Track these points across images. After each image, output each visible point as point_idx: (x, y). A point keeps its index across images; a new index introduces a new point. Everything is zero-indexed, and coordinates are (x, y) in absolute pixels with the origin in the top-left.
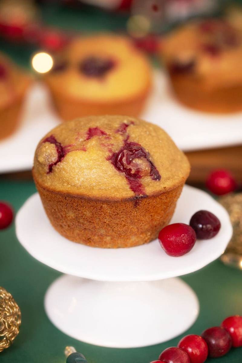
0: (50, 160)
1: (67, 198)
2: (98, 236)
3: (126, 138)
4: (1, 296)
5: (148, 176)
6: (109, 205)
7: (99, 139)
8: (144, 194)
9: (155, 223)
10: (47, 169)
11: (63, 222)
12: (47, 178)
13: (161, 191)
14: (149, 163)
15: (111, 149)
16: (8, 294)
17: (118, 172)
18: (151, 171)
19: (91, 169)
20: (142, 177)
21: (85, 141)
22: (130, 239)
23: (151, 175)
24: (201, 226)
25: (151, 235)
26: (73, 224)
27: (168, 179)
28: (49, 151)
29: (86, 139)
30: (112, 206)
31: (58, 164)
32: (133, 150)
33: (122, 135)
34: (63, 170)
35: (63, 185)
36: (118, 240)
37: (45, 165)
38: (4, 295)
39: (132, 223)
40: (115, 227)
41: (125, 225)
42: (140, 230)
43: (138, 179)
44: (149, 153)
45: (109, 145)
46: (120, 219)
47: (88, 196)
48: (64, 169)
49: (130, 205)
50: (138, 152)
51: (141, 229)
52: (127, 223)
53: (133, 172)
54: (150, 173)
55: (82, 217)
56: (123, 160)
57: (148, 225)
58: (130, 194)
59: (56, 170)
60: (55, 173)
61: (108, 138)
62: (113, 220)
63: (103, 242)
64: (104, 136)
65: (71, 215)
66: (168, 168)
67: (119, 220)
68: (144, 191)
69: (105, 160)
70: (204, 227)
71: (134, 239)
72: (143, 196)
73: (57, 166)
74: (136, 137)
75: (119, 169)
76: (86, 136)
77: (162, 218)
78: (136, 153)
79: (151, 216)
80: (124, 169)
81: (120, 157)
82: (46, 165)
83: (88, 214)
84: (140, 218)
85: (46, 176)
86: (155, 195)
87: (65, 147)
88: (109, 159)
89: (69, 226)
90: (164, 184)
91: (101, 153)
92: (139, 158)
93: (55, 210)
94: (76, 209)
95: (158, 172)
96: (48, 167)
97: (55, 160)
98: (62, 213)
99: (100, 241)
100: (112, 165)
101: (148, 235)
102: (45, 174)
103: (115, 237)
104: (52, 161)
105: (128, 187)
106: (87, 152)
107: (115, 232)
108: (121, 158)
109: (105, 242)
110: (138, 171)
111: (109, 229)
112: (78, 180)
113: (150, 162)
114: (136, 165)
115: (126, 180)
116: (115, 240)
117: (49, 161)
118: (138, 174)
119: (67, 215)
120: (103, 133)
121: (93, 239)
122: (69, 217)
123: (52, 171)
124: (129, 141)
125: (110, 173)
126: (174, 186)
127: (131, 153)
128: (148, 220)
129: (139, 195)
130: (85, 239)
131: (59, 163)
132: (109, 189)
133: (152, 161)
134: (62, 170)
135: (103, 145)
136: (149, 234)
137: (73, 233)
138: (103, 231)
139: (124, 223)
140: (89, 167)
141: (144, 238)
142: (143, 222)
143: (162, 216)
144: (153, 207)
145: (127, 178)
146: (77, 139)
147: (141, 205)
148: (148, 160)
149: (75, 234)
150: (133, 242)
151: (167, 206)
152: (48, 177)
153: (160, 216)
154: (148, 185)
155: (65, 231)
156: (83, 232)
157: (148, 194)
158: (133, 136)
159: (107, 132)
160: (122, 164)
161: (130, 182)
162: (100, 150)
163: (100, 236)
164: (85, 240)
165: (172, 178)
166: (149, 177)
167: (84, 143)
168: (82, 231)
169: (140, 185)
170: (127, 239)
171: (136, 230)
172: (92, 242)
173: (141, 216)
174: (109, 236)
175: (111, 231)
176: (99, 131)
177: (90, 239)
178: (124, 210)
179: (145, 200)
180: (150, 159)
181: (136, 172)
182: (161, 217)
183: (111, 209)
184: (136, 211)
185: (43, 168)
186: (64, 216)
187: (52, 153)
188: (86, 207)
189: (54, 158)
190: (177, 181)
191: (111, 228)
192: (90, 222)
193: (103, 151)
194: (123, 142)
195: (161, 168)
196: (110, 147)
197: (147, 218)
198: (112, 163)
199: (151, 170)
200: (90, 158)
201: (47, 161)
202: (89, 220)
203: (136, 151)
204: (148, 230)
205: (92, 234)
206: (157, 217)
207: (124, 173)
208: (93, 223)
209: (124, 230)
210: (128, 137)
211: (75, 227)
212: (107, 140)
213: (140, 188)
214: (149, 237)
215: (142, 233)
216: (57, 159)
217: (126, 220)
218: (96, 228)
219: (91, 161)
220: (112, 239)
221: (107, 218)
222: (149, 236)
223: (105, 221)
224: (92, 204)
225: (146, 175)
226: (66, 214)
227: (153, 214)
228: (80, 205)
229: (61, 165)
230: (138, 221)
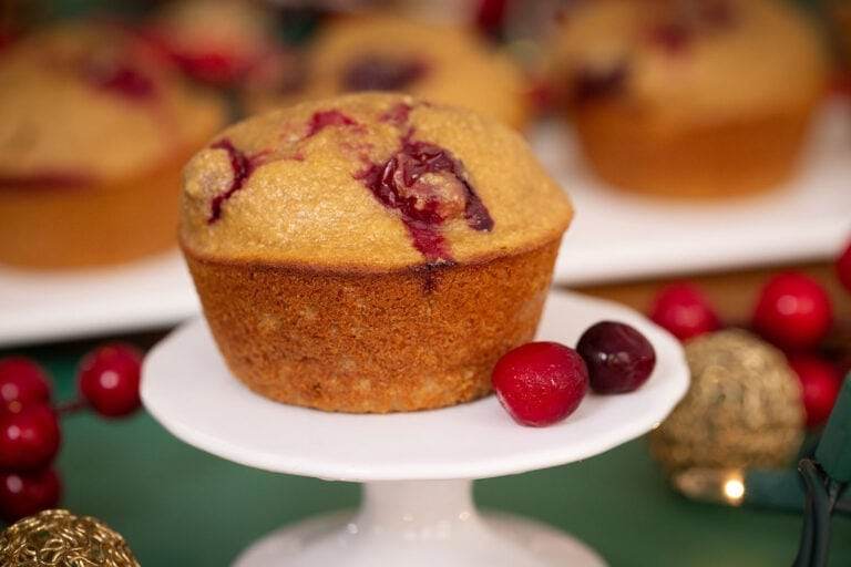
0: (214, 187)
1: (255, 275)
2: (339, 376)
3: (405, 133)
4: (96, 537)
5: (459, 218)
6: (359, 285)
7: (338, 133)
8: (447, 258)
9: (485, 345)
10: (207, 212)
11: (250, 350)
12: (208, 235)
13: (492, 254)
14: (460, 186)
15: (366, 155)
16: (113, 535)
17: (382, 208)
18: (466, 207)
19: (315, 202)
20: (442, 220)
21: (302, 140)
22: (420, 386)
23: (467, 218)
24: (604, 357)
25: (474, 378)
26: (275, 347)
27: (514, 228)
28: (212, 165)
29: (305, 135)
30: (368, 289)
31: (234, 195)
32: (421, 156)
33: (396, 126)
34: (246, 208)
35: (245, 246)
36: (388, 388)
37: (202, 202)
38: (103, 536)
39: (423, 339)
40: (378, 351)
41: (403, 345)
42: (444, 359)
43: (436, 226)
44: (461, 162)
45: (361, 147)
46: (390, 325)
47: (306, 263)
48: (248, 206)
49: (414, 286)
50: (434, 159)
51: (448, 357)
52: (410, 338)
53: (420, 205)
54: (466, 211)
55: (294, 324)
56: (395, 176)
57: (465, 349)
58: (414, 257)
59: (230, 209)
60: (226, 218)
61: (361, 130)
62: (371, 329)
63: (353, 393)
64: (351, 127)
65: (269, 323)
66: (513, 204)
67: (386, 329)
68: (448, 252)
69: (350, 179)
70: (611, 357)
71: (430, 387)
72: (444, 261)
73: (232, 200)
74: (432, 130)
75: (385, 201)
76: (308, 128)
77: (501, 332)
78: (429, 162)
79: (472, 321)
80: (397, 199)
81: (387, 170)
82: (206, 202)
83: (310, 315)
84: (441, 325)
85: (207, 231)
86: (477, 261)
87: (254, 157)
88: (359, 177)
89: (265, 357)
90: (502, 239)
91: (341, 163)
92: (434, 172)
93: (230, 315)
94: (278, 304)
95: (486, 212)
96: (210, 206)
97: (227, 186)
98: (246, 322)
99: (344, 392)
100: (367, 191)
101: (466, 377)
102: (204, 227)
103: (381, 377)
104: (218, 190)
105: (408, 244)
106: (306, 163)
107: (380, 365)
108: (391, 174)
109: (358, 393)
110: (433, 205)
111: (365, 354)
112: (284, 229)
113: (465, 183)
114: (428, 188)
115: (403, 228)
116: (382, 387)
117: (211, 191)
118: (433, 212)
119: (260, 325)
120: (348, 122)
121: (328, 387)
122: (263, 328)
123: (221, 215)
124: (413, 140)
125: (362, 209)
126: (527, 244)
127: (415, 162)
128: (462, 332)
129: (435, 259)
130: (305, 388)
131: (236, 193)
132: (359, 248)
133: (471, 183)
134: (243, 210)
135: (348, 146)
136: (470, 374)
137: (277, 376)
138: (349, 365)
139: (401, 338)
140: (310, 197)
141: (458, 386)
142: (451, 337)
143: (500, 326)
144: (473, 296)
145: (405, 222)
146: (282, 136)
147: (441, 287)
148: (458, 178)
149: (282, 378)
150: (428, 394)
151: (514, 300)
152: (212, 233)
153: (496, 326)
154: (460, 240)
155: (257, 374)
156: (299, 368)
157: (458, 260)
158: (424, 127)
159: (360, 119)
160: (394, 189)
161: (414, 233)
162: (338, 158)
163: (344, 378)
164: (307, 393)
165: (524, 228)
166: (465, 222)
167: (300, 144)
168: (297, 367)
169: (440, 240)
170: (413, 383)
171: (434, 360)
172: (325, 396)
173: (444, 319)
174: (366, 376)
175: (370, 360)
176: (338, 118)
177: (318, 386)
178: (398, 299)
179: (452, 274)
180: (465, 175)
181: (428, 205)
182: (498, 330)
183: (366, 296)
184: (430, 305)
185: (198, 209)
186: (251, 328)
187: (219, 170)
188: (302, 296)
189: (224, 184)
190: (536, 235)
191: (369, 351)
192: (315, 337)
193: (345, 159)
194: (399, 142)
195: (493, 202)
196: (365, 151)
197: (460, 328)
198: (369, 187)
199: (468, 204)
200: (313, 176)
201: (207, 190)
202: (313, 332)
203: (429, 156)
204: (466, 365)
205: (324, 374)
206: (489, 328)
207: (399, 211)
208: (323, 338)
209: (402, 359)
210: (412, 131)
211: (279, 357)
212: (358, 136)
213: (438, 246)
214: (471, 383)
215: (451, 370)
216: (231, 185)
217: (405, 328)
218: (331, 354)
219: (315, 183)
220: (374, 385)
221: (358, 322)
222: (469, 379)
223: (353, 333)
224: (315, 284)
225: (453, 216)
226: (256, 322)
227: (476, 317)
228: (287, 289)
229: (242, 195)
230: (438, 333)
